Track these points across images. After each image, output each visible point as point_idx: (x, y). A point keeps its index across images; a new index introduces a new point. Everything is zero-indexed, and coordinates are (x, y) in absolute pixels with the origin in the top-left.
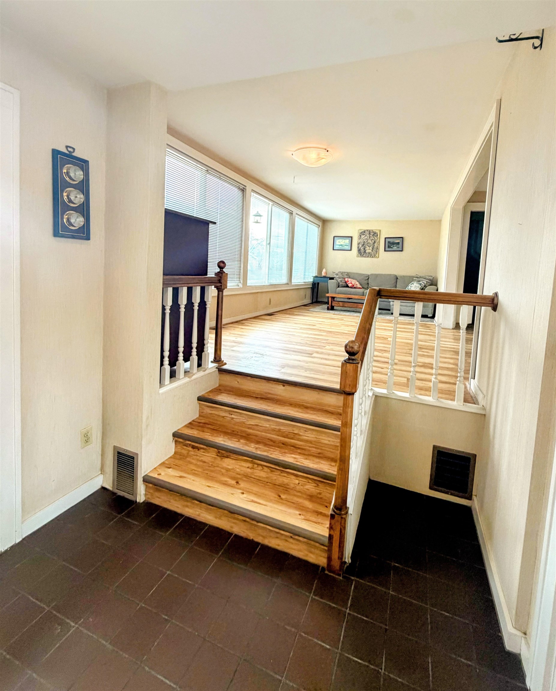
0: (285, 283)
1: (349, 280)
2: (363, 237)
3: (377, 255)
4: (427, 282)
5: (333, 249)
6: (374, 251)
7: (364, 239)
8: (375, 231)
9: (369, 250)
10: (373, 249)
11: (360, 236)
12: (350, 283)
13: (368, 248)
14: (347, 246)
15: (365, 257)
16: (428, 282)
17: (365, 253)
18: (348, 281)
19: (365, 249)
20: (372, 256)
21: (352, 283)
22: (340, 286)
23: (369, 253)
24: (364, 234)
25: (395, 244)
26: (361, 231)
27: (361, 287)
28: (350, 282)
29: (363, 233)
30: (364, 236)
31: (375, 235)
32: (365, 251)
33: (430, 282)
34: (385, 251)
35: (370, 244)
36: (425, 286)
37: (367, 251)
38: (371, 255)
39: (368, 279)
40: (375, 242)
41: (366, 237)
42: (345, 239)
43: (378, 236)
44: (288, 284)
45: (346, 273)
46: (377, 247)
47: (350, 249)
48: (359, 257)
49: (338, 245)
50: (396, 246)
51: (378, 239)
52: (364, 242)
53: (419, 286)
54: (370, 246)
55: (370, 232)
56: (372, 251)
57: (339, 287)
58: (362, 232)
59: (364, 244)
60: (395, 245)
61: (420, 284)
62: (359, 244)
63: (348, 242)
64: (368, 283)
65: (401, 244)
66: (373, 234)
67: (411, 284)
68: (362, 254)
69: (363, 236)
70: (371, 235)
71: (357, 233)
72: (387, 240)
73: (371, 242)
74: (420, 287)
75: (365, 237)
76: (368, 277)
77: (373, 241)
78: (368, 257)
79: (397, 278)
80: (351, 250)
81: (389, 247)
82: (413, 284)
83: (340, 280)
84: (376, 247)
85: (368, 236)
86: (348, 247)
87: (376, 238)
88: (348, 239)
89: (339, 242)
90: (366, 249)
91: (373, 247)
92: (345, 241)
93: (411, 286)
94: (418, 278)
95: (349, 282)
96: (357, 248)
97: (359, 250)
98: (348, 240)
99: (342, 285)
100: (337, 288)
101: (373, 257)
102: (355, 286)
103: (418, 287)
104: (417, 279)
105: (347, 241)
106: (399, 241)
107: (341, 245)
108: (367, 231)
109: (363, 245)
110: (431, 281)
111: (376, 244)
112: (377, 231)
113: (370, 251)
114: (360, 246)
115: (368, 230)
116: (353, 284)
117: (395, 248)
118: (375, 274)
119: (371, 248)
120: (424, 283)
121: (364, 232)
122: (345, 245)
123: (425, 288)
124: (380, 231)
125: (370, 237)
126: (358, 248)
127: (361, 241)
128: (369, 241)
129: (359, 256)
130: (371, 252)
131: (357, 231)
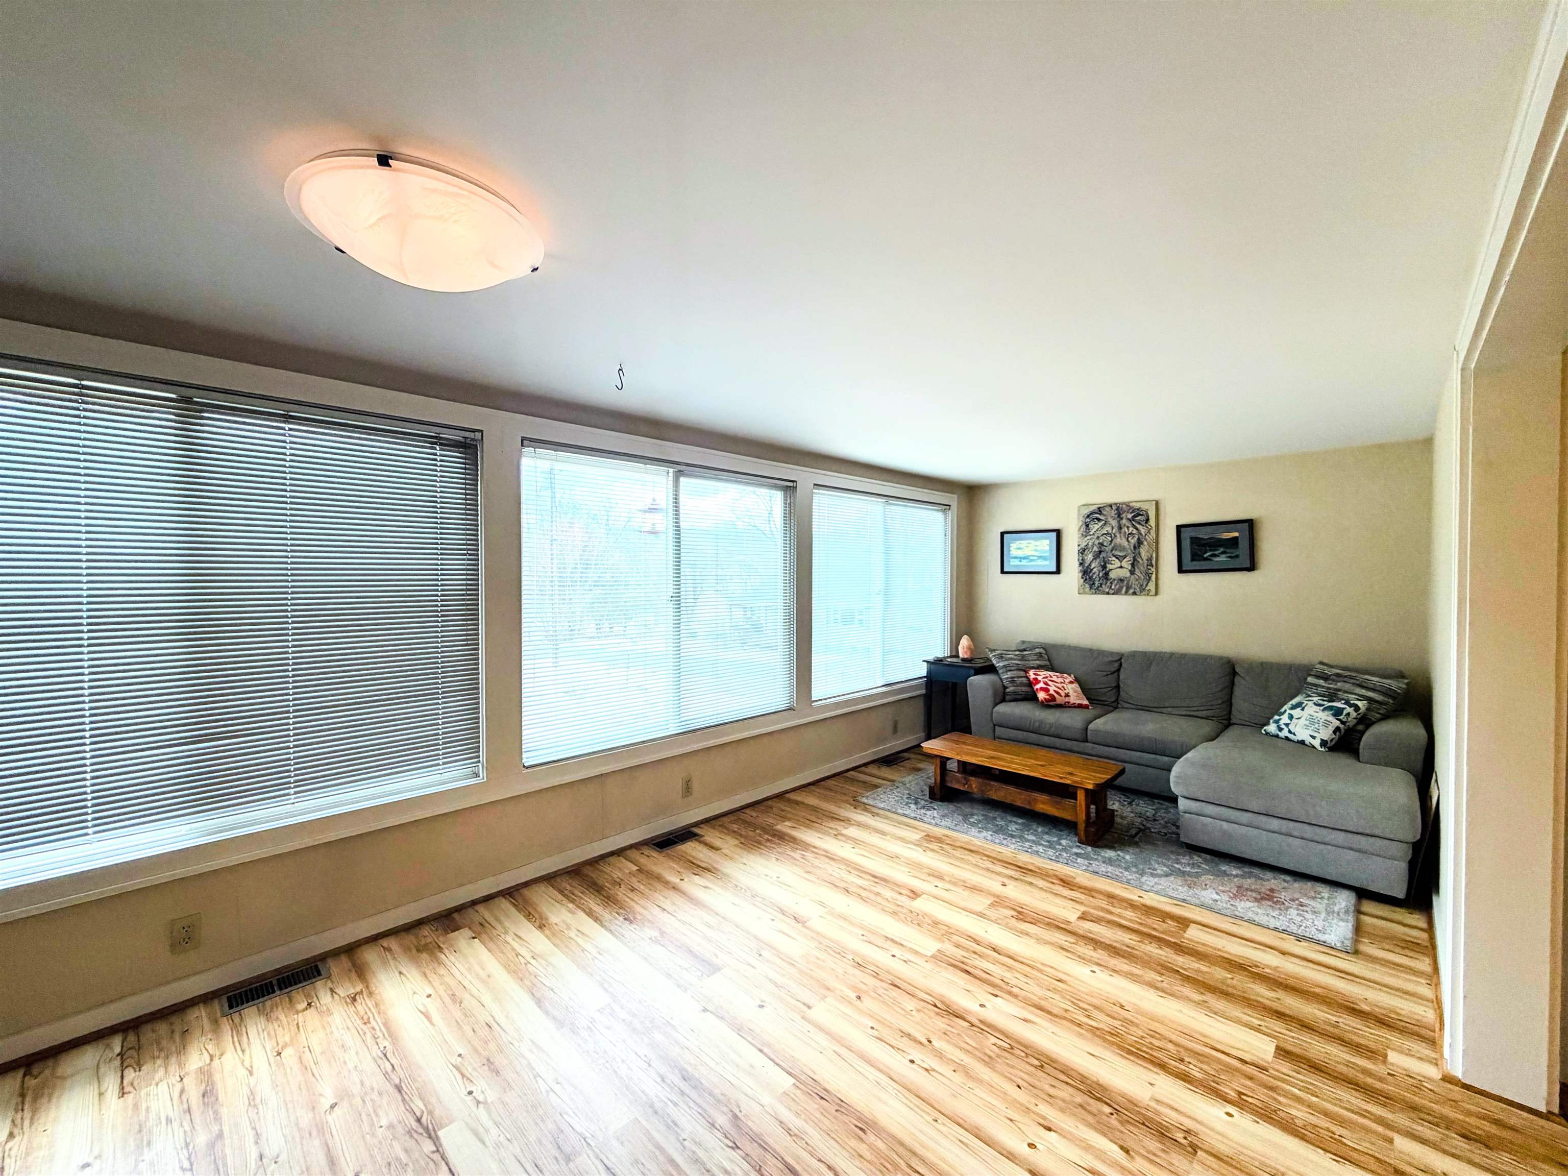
0: (782, 707)
1: (1043, 674)
2: (1097, 527)
3: (1151, 586)
4: (1370, 700)
5: (1003, 572)
6: (1137, 572)
7: (1100, 533)
8: (1137, 505)
9: (1119, 570)
10: (1133, 565)
11: (1087, 526)
12: (1042, 689)
13: (1117, 563)
14: (1045, 558)
15: (1108, 593)
16: (1377, 701)
17: (1107, 579)
18: (1037, 681)
19: (1104, 567)
20: (1131, 591)
21: (1046, 690)
22: (1008, 698)
23: (1121, 580)
24: (1099, 520)
25: (1220, 546)
26: (1086, 511)
27: (1086, 702)
28: (1041, 685)
29: (1094, 515)
30: (1100, 524)
31: (1139, 518)
32: (1107, 574)
33: (1391, 701)
34: (1181, 571)
35: (1123, 549)
36: (1365, 722)
37: (1112, 575)
38: (1128, 588)
39: (1118, 670)
40: (1140, 542)
41: (1108, 529)
42: (1035, 539)
43: (1152, 522)
44: (790, 709)
45: (1037, 650)
46: (1150, 559)
47: (1054, 569)
48: (1085, 593)
49: (1016, 558)
50: (1223, 553)
51: (1153, 532)
52: (1101, 544)
53: (1331, 719)
54: (1125, 557)
55: (1119, 510)
56: (1132, 572)
57: (1003, 700)
58: (1092, 513)
59: (1100, 552)
60: (1222, 550)
61: (1337, 712)
62: (1082, 552)
63: (1048, 548)
64: (1118, 687)
65: (1244, 545)
66: (1130, 516)
67: (1293, 707)
68: (1097, 583)
69: (1095, 527)
70: (1124, 521)
71: (1076, 516)
72: (1187, 534)
73: (1126, 544)
74: (1338, 723)
75: (1102, 527)
76: (1116, 665)
77: (1133, 541)
78: (1117, 592)
79: (1234, 673)
80: (1058, 571)
81: (1195, 557)
82: (1299, 705)
83: (1010, 674)
84: (1145, 558)
85: (1114, 523)
86: (1047, 563)
87: (1143, 530)
88: (1046, 539)
89: (1019, 549)
90: (1109, 566)
91: (1135, 559)
92: (1038, 543)
93: (1291, 717)
94: (1326, 678)
95: (1038, 686)
96: (1077, 564)
97: (1086, 573)
98: (1047, 542)
99: (1015, 693)
100: (996, 705)
101: (1134, 593)
102: (1060, 700)
103: (1327, 724)
104: (1321, 682)
105: (1046, 544)
106: (1237, 534)
107: (1024, 558)
108: (1108, 509)
109: (1097, 556)
110: (1394, 698)
111: (1144, 552)
112: (1144, 506)
113: (1124, 573)
114: (1089, 557)
115: (1111, 506)
116: (1052, 692)
117: (1223, 558)
118: (1144, 654)
119: (1126, 563)
120: (1357, 708)
121: (1100, 510)
122: (1040, 557)
123: (1360, 727)
124: (1157, 503)
125: (1120, 528)
126: (1081, 564)
127: (1089, 541)
128: (1118, 540)
129: (1087, 589)
130: (1128, 574)
131: (1076, 511)
